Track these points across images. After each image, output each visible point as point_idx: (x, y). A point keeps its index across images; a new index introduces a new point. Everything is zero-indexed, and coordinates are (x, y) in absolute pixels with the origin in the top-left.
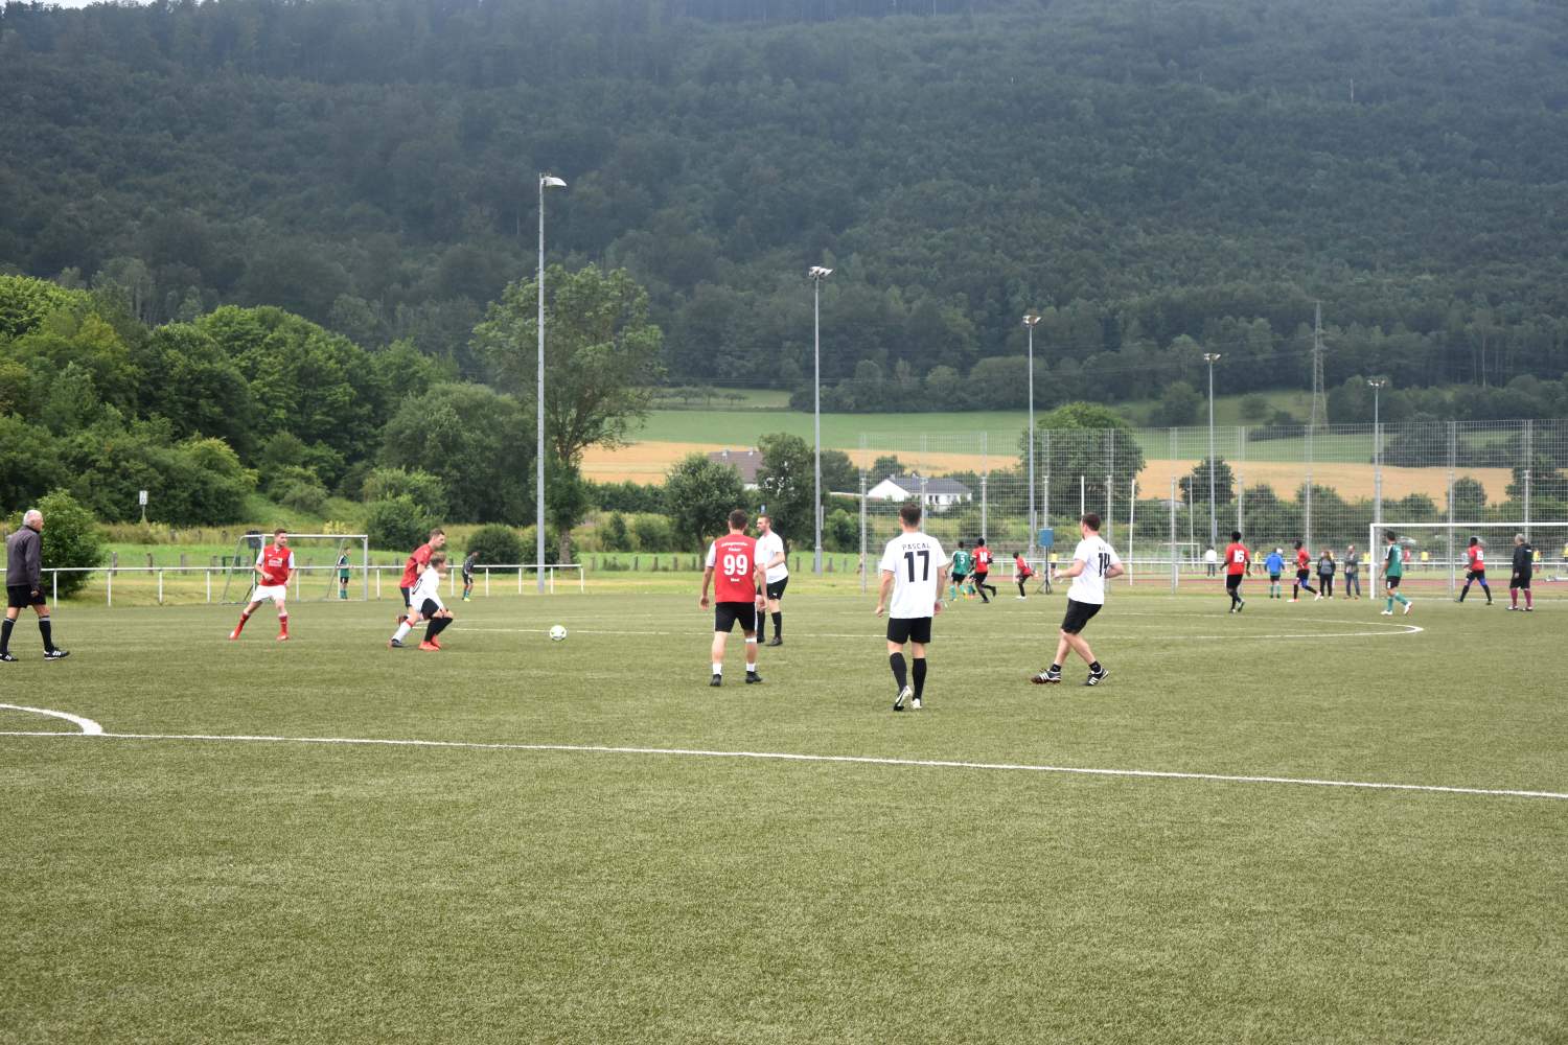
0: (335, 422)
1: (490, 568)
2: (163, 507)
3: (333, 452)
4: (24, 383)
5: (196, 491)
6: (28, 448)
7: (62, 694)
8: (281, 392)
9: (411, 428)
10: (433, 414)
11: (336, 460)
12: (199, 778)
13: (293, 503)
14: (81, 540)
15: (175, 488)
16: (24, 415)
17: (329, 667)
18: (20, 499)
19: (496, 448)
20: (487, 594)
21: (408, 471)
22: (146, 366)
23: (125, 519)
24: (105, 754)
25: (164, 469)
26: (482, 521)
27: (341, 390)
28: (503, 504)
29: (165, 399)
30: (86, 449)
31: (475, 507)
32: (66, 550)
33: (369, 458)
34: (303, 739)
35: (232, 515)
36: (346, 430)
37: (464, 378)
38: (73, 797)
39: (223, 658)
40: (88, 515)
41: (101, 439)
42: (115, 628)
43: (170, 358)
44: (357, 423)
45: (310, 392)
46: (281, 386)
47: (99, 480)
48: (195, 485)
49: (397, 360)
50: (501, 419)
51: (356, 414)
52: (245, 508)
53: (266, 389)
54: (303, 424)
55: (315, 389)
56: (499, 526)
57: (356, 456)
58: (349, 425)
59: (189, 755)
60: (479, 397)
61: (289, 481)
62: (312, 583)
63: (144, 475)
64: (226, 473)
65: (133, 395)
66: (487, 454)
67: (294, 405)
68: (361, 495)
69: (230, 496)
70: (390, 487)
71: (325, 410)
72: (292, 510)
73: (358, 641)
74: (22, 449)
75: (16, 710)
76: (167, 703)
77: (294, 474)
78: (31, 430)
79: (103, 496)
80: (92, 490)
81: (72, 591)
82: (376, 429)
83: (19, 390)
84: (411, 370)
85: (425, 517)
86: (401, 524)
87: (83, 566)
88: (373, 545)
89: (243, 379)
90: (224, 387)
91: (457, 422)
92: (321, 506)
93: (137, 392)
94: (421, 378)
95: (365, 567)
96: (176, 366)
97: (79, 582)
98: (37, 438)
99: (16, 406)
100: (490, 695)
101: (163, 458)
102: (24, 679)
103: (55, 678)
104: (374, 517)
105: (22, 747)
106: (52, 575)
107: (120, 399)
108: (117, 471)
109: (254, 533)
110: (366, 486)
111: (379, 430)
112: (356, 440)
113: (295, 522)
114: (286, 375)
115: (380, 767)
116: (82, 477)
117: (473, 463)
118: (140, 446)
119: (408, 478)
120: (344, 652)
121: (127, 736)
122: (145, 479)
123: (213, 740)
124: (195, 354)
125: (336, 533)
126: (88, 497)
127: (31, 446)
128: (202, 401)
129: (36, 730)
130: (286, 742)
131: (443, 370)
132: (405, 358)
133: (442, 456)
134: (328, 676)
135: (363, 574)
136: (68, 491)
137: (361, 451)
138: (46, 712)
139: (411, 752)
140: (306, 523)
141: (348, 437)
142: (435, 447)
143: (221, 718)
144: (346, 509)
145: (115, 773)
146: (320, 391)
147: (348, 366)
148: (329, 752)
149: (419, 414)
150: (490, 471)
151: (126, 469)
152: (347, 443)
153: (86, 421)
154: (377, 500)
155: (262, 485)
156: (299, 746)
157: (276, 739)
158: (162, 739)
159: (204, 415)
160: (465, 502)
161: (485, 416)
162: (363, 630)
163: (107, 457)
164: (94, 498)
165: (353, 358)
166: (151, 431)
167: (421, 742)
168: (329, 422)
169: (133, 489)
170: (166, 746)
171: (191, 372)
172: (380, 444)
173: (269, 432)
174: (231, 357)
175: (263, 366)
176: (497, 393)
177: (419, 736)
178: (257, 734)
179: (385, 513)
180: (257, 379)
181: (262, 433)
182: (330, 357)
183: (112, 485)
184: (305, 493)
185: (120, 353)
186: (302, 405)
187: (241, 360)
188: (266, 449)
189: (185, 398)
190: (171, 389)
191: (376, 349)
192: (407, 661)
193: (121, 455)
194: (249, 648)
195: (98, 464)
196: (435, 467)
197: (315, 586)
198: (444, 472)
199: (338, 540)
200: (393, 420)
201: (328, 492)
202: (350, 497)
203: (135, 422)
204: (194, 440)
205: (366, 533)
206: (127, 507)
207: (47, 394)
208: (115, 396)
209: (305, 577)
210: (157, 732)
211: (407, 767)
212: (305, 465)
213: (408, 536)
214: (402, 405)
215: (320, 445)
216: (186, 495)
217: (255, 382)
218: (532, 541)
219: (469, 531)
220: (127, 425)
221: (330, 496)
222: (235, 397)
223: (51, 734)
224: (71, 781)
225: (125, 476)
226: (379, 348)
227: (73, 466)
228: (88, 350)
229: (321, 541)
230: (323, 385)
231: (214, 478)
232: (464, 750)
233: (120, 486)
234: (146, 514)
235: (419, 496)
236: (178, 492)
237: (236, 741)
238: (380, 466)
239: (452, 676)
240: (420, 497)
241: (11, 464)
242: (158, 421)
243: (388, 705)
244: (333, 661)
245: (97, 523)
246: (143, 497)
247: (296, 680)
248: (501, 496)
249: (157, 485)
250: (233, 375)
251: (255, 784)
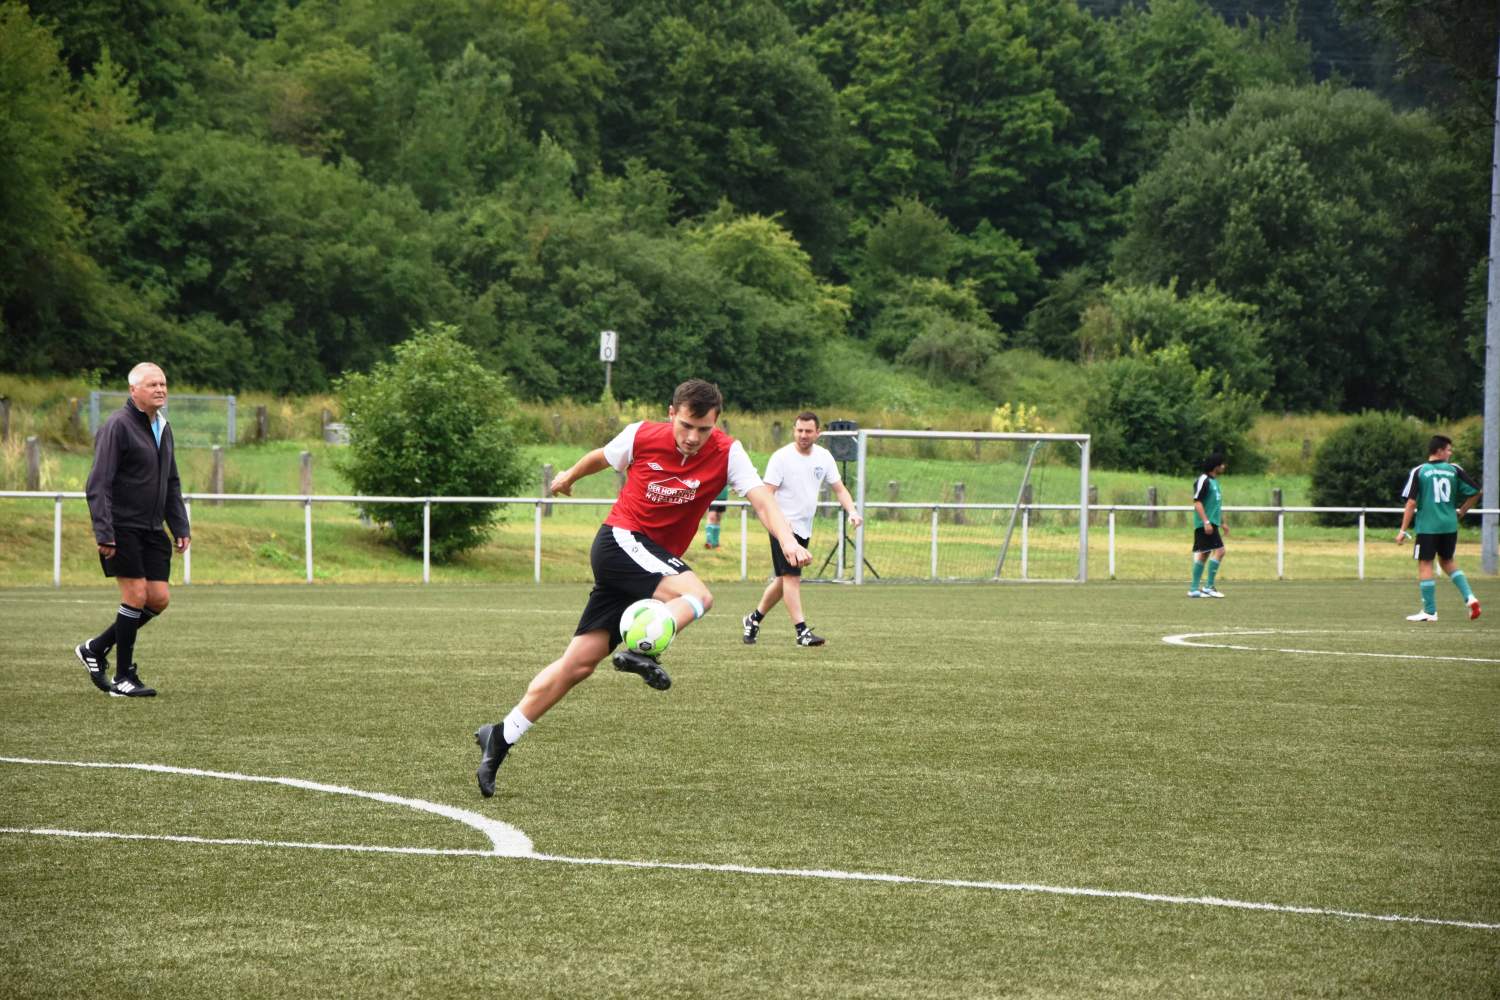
0: (1023, 179)
1: (1368, 515)
2: (647, 368)
3: (1014, 246)
4: (365, 91)
5: (717, 333)
6: (373, 234)
7: (449, 767)
8: (902, 111)
9: (1192, 191)
10: (1245, 160)
11: (1023, 266)
12: (735, 957)
13: (925, 361)
14: (481, 436)
15: (672, 324)
16: (362, 160)
17: (1008, 727)
18: (356, 346)
19: (1391, 239)
20: (1361, 575)
21: (1182, 292)
22: (617, 54)
23: (569, 393)
24: (540, 900)
25: (651, 285)
26: (1347, 408)
27: (1037, 106)
28: (1402, 368)
29: (656, 127)
30: (490, 239)
31: (1336, 373)
32: (449, 457)
33: (1092, 261)
34: (958, 883)
35: (793, 386)
36: (1045, 199)
37: (1320, 73)
38: (477, 988)
39: (779, 700)
40: (496, 381)
41: (521, 216)
42: (552, 629)
43: (668, 37)
44: (1067, 179)
45: (967, 111)
46: (904, 99)
47: (516, 306)
48: (715, 318)
49: (1162, 37)
50: (1402, 169)
51: (1067, 161)
52: (822, 370)
53: (873, 106)
54: (948, 185)
55: (978, 104)
56: (1393, 419)
57: (1062, 256)
58: (1053, 186)
59: (714, 909)
60: (1356, 119)
61: (917, 312)
62: (966, 540)
63: (609, 297)
64: (783, 293)
65: (590, 119)
66: (1369, 251)
67: (932, 140)
68: (1075, 344)
69: (791, 344)
70: (1140, 326)
71: (998, 151)
72: (923, 377)
73: (1070, 671)
74: (359, 236)
75: (355, 800)
76: (664, 793)
77: (930, 297)
78: (381, 196)
79: (524, 342)
80: (502, 329)
81: (461, 546)
82: (1112, 195)
83: (353, 105)
84: (1195, 59)
85: (1219, 395)
86: (1164, 412)
87: (485, 494)
88: (1102, 458)
89: (824, 83)
90: (783, 100)
91: (1302, 178)
92: (986, 370)
93: (598, 113)
94: (1215, 78)
95: (1083, 507)
96: (679, 54)
97: (473, 528)
98: (390, 213)
99: (347, 142)
100: (1375, 803)
101: (650, 259)
102: (370, 733)
103: (432, 733)
104: (1103, 395)
105: (370, 877)
106: (421, 512)
107: (563, 127)
108: (554, 287)
109: (842, 426)
110: (1088, 325)
111: (1118, 198)
112: (1067, 219)
113: (928, 405)
114: (916, 73)
115: (1128, 953)
116: (482, 298)
117: (1332, 275)
118: (602, 231)
119: (1181, 307)
120: (1039, 693)
121: (583, 861)
122: (612, 305)
123: (765, 878)
124: (722, 27)
125: (1017, 430)
126: (494, 344)
127: (377, 230)
128: (734, 133)
129: (399, 843)
130: (920, 886)
131: (1271, 57)
132: (1184, 30)
133: (1263, 257)
134: (1006, 747)
135: (1077, 523)
136: (453, 329)
137: (1075, 242)
138: (417, 804)
139: (1196, 922)
140: (952, 408)
141: (1049, 212)
142: (1247, 235)
143: (780, 830)
144: (1042, 376)
145: (564, 941)
146: (991, 108)
147: (1055, 51)
148: (1013, 912)
149: (1213, 158)
150: (1372, 291)
151: (573, 283)
152: (1046, 224)
153: (489, 179)
154: (1112, 357)
155: (861, 320)
156: (948, 896)
157: (896, 879)
158: (658, 869)
159: (742, 165)
160: (1312, 361)
161: (1368, 165)
162: (1079, 648)
163: (534, 257)
164: (506, 344)
165: (1067, 34)
166: (624, 200)
167: (1219, 901)
168: (1006, 180)
169: (587, 328)
170: (667, 885)
171: (712, 67)
172: (1117, 231)
173: (876, 201)
174: (800, 33)
175: (867, 54)
176: (1396, 110)
177: (1213, 886)
178: (856, 868)
179: (1128, 385)
180: (853, 82)
181: (861, 204)
182: (1017, 32)
183: (542, 318)
184: (951, 340)
185: (565, 25)
186: (948, 138)
187: (823, 39)
188: (869, 242)
189: (698, 126)
190: (669, 104)
191: (1116, 12)
192: (1180, 719)
193: (563, 253)
194: (835, 678)
195: (514, 272)
196: (1244, 280)
197: (970, 547)
198: (1265, 293)
199: (1022, 445)
200: (1150, 175)
201: (1004, 336)
202: (1051, 350)
203: (596, 177)
204: (716, 221)
205: (1084, 430)
206: (573, 367)
207: (409, 113)
208: (553, 120)
209: (954, 528)
210: (648, 856)
211: (1188, 954)
212: (952, 276)
213: (1178, 438)
214: (1173, 141)
215: (988, 232)
216: (694, 340)
217: (849, 90)
218: (1470, 454)
219: (1321, 428)
220: (579, 187)
221: (1007, 345)
222: (808, 122)
223: (427, 851)
224: (472, 954)
225: (570, 298)
226: (1124, 8)
227: (463, 275)
228: (499, 20)
229: (985, 449)
230: (994, 96)
231: (756, 304)
232: (1316, 922)
233: (559, 322)
234: (613, 383)
235: (1205, 348)
236: (679, 334)
237: (812, 882)
238: (1119, 280)
239: (1284, 756)
240: (1208, 349)
241: (337, 270)
242: (642, 176)
243: (1140, 815)
244: (1017, 713)
245: (513, 400)
246: (608, 344)
247: (937, 752)
248: (1396, 349)
249: (635, 319)
250: (803, 74)
251: (858, 975)
